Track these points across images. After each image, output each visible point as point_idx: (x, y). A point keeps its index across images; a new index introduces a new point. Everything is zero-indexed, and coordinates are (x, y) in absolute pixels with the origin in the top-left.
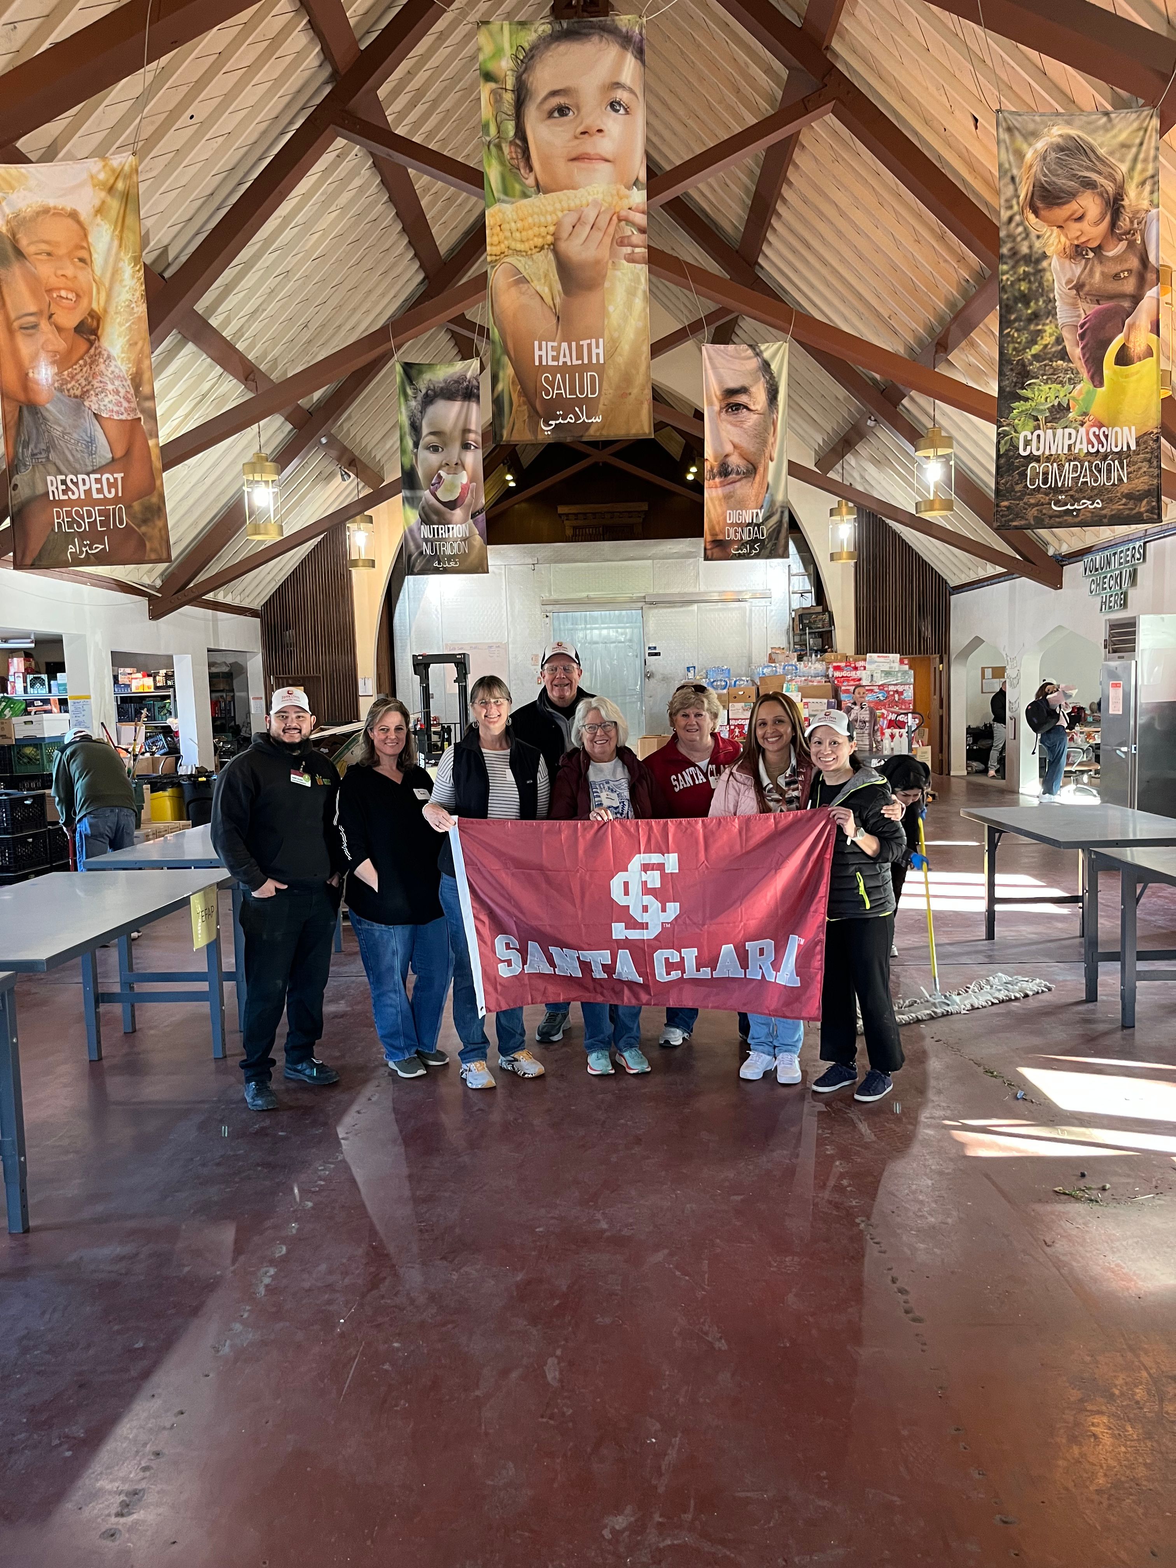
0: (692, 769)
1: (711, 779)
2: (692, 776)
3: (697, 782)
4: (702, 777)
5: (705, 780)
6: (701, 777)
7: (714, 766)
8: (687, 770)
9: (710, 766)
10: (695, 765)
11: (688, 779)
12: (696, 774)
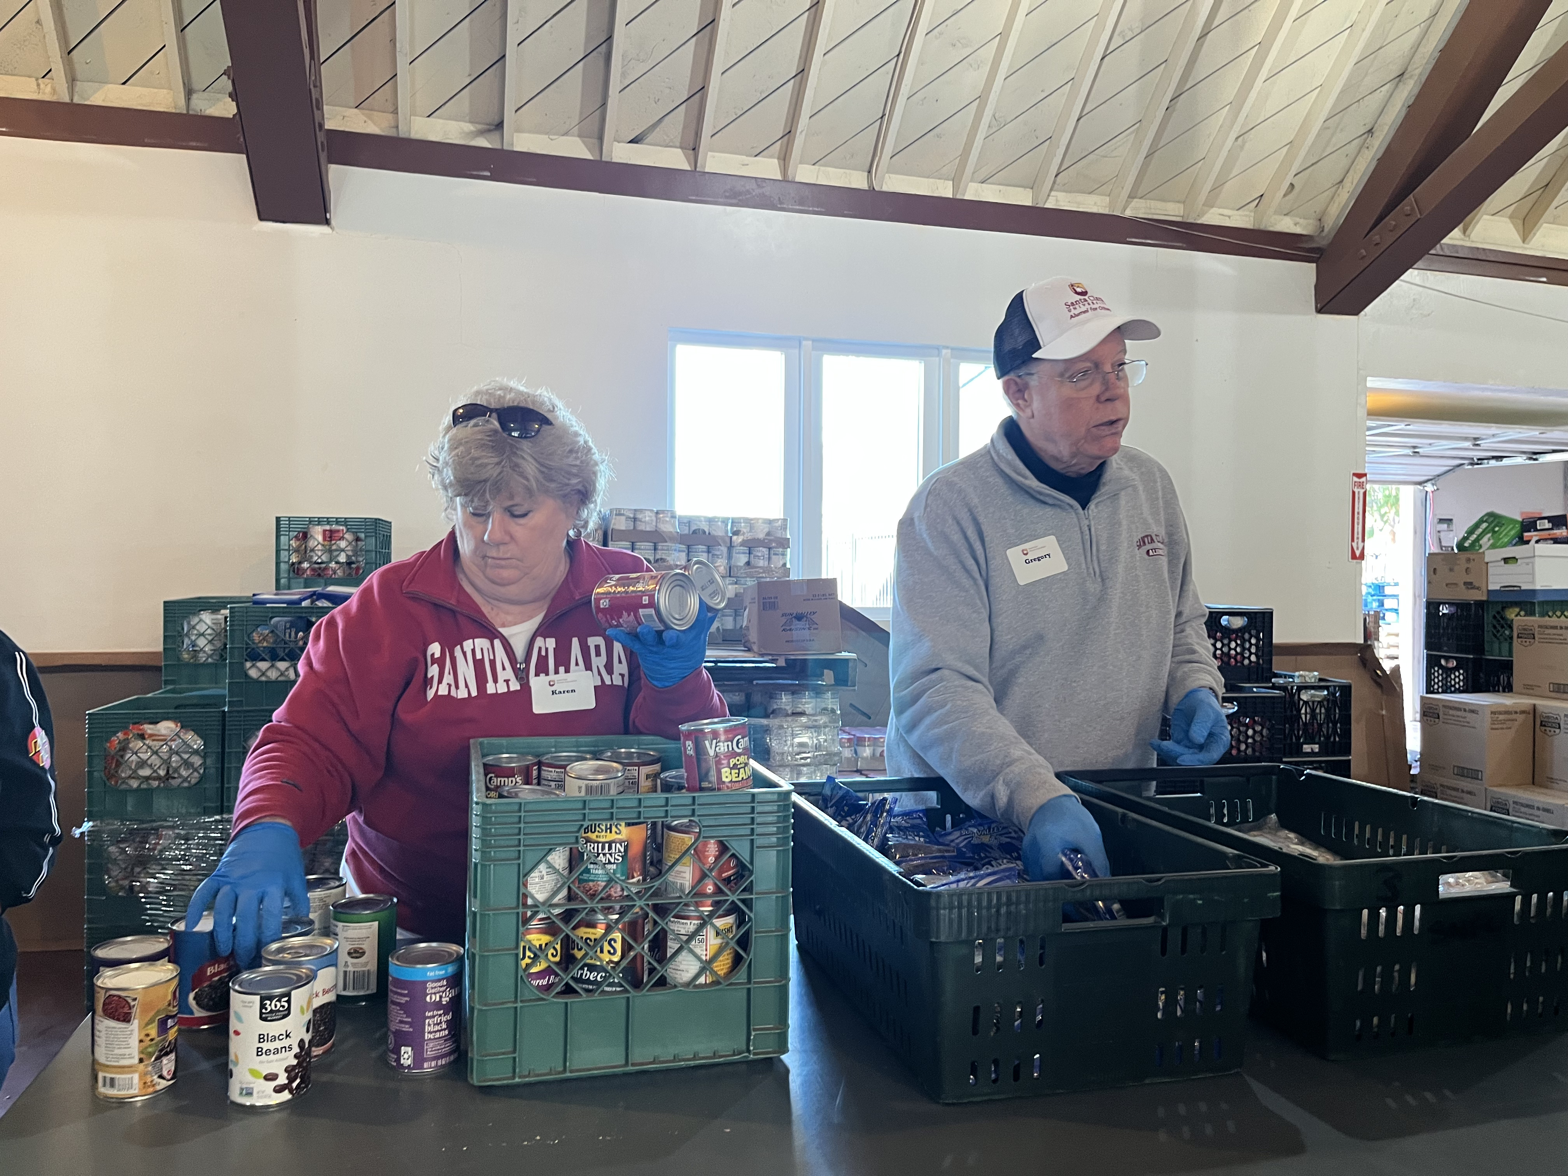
0: (481, 643)
1: (537, 683)
2: (479, 665)
3: (491, 689)
4: (509, 673)
5: (515, 686)
6: (506, 674)
7: (551, 643)
8: (468, 645)
9: (539, 642)
10: (491, 633)
11: (466, 671)
12: (493, 663)
